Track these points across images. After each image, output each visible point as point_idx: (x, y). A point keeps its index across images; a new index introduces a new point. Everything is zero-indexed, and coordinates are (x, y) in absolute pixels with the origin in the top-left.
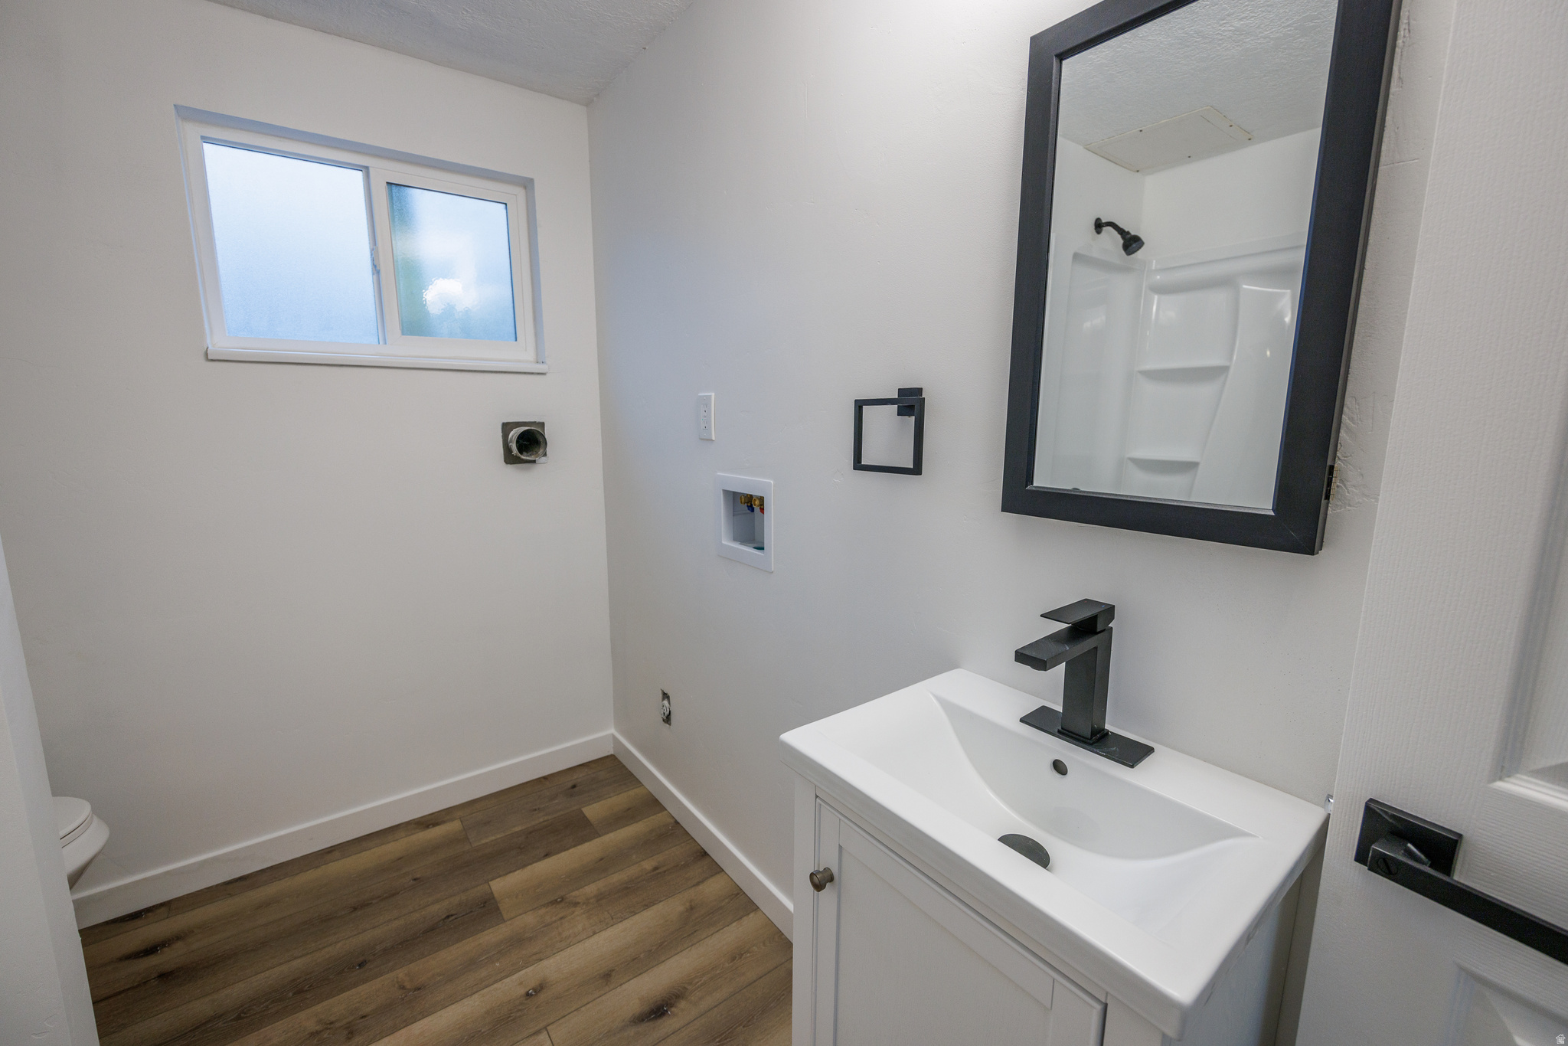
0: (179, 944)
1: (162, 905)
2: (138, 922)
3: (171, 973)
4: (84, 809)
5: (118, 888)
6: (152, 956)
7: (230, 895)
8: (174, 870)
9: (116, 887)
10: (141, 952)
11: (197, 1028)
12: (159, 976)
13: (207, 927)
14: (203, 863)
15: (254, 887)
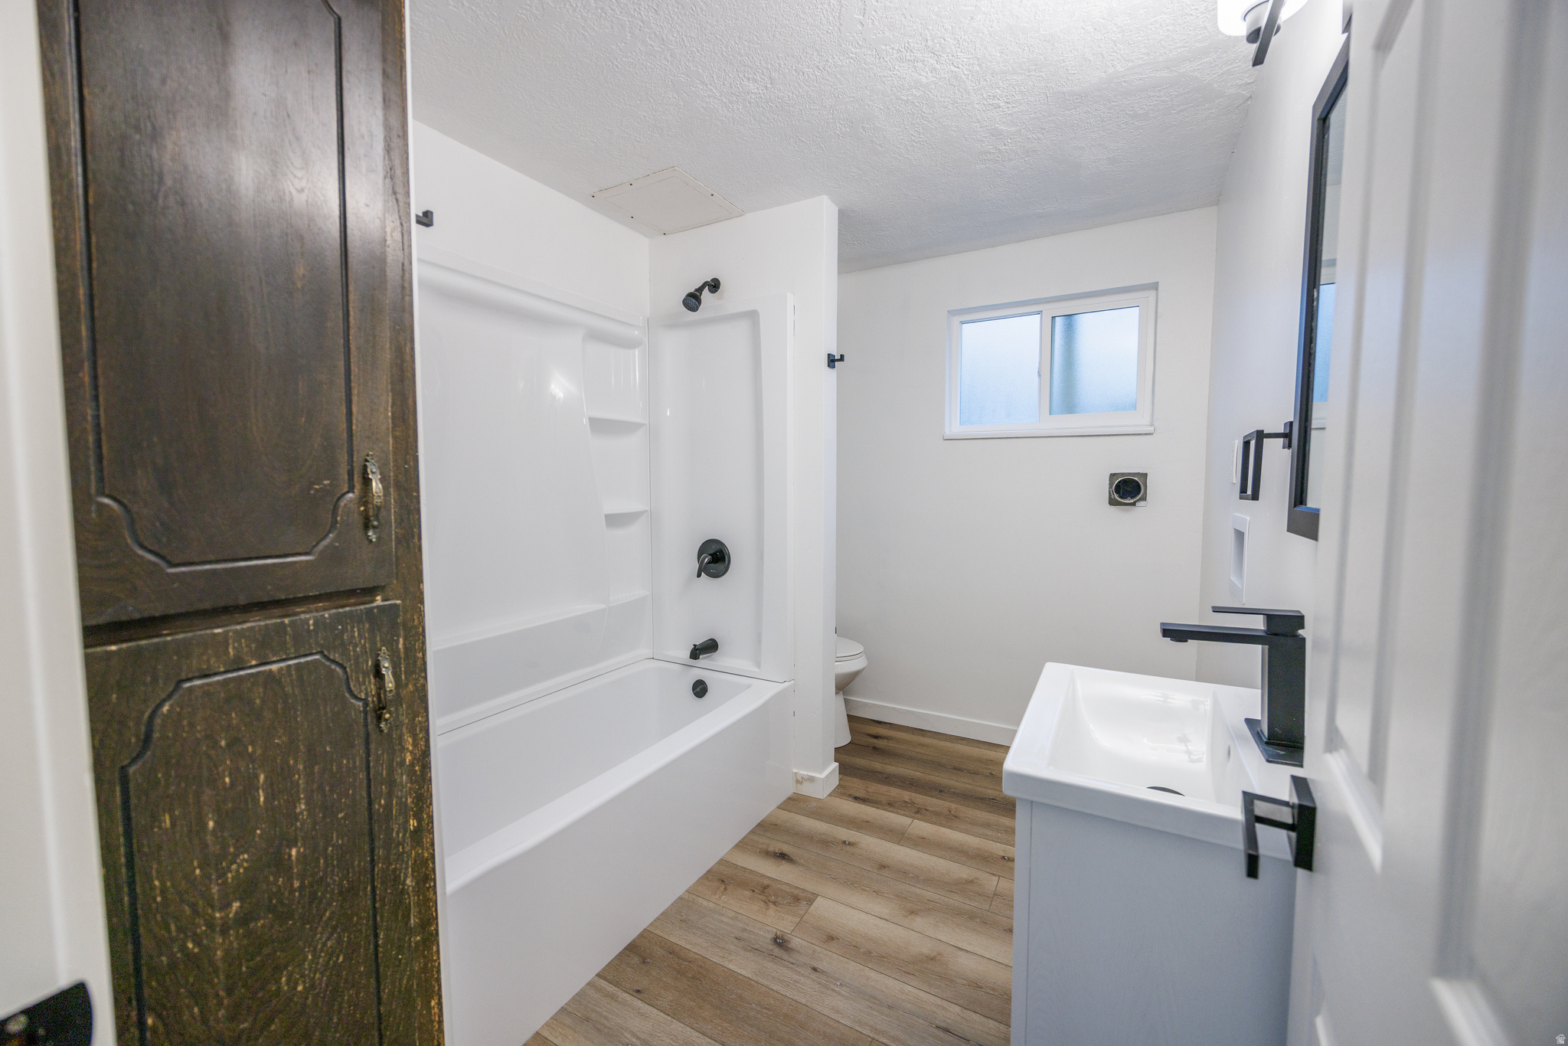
0: (886, 740)
1: (889, 723)
2: (878, 725)
3: (877, 749)
4: (860, 649)
5: (874, 704)
6: (876, 739)
10: (873, 736)
11: (872, 771)
12: (874, 748)
13: (898, 740)
14: (908, 711)
15: (923, 736)
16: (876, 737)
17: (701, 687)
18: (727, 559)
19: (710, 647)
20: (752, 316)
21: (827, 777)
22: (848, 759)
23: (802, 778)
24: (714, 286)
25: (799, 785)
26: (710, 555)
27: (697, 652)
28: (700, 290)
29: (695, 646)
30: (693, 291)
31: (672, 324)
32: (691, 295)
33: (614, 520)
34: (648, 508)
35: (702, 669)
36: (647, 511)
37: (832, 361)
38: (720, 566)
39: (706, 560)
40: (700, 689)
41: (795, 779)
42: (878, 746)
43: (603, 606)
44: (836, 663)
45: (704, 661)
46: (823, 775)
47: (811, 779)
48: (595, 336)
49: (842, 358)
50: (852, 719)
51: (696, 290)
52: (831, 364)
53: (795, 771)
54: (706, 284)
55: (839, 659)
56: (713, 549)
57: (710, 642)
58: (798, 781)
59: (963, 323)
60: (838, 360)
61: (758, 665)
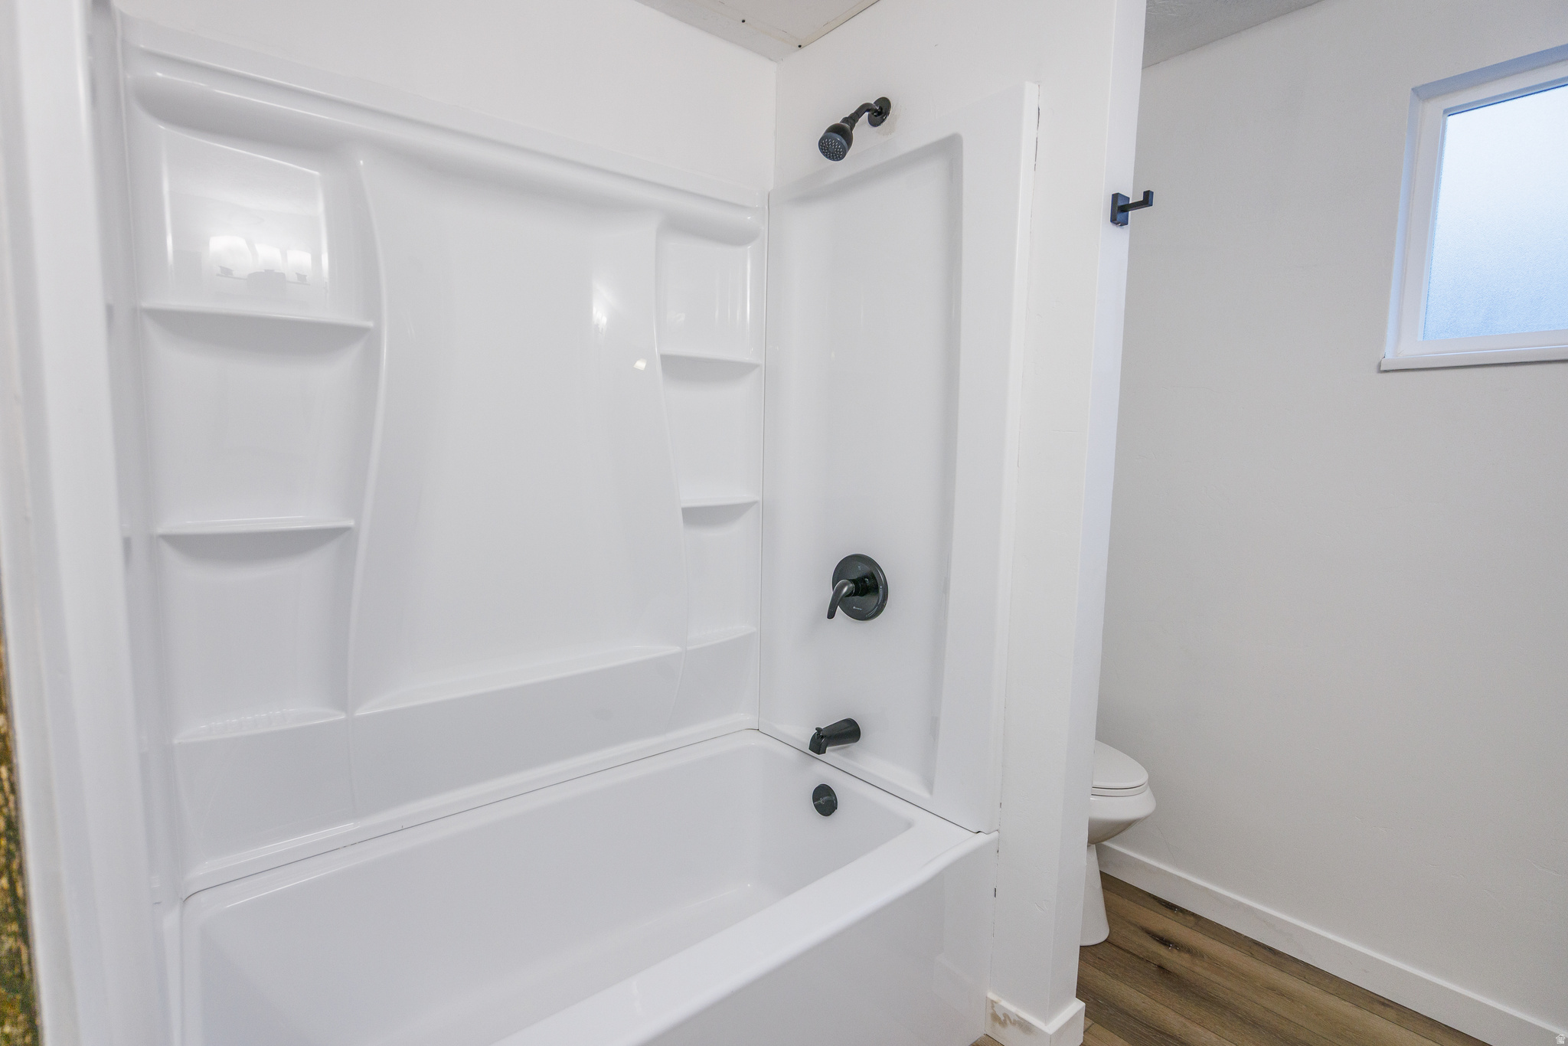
0: (1186, 956)
1: (1193, 915)
2: (1169, 913)
3: (1169, 972)
4: (1142, 777)
5: (1165, 873)
6: (1163, 947)
7: (1252, 955)
8: (1211, 890)
9: (1165, 871)
10: (1158, 937)
11: (1161, 1033)
12: (1160, 967)
13: (1215, 963)
14: (1240, 904)
15: (1278, 966)
16: (1165, 942)
17: (825, 798)
18: (881, 591)
19: (845, 733)
20: (948, 149)
21: (1060, 1032)
22: (1104, 981)
23: (1005, 1015)
24: (879, 111)
25: (997, 1025)
26: (853, 581)
27: (822, 741)
28: (853, 119)
29: (819, 730)
30: (839, 122)
31: (807, 194)
32: (836, 129)
33: (696, 516)
34: (758, 498)
35: (830, 767)
36: (755, 503)
37: (1120, 210)
38: (871, 601)
39: (845, 589)
40: (825, 801)
41: (991, 1011)
42: (1169, 966)
43: (677, 649)
44: (1092, 798)
45: (832, 754)
46: (1051, 1027)
47: (1026, 1027)
48: (677, 225)
49: (1147, 199)
50: (1109, 883)
51: (845, 120)
52: (1120, 217)
53: (991, 996)
54: (865, 108)
55: (1099, 791)
56: (860, 570)
57: (846, 725)
58: (995, 1017)
59: (1451, 112)
60: (1137, 205)
61: (929, 785)
